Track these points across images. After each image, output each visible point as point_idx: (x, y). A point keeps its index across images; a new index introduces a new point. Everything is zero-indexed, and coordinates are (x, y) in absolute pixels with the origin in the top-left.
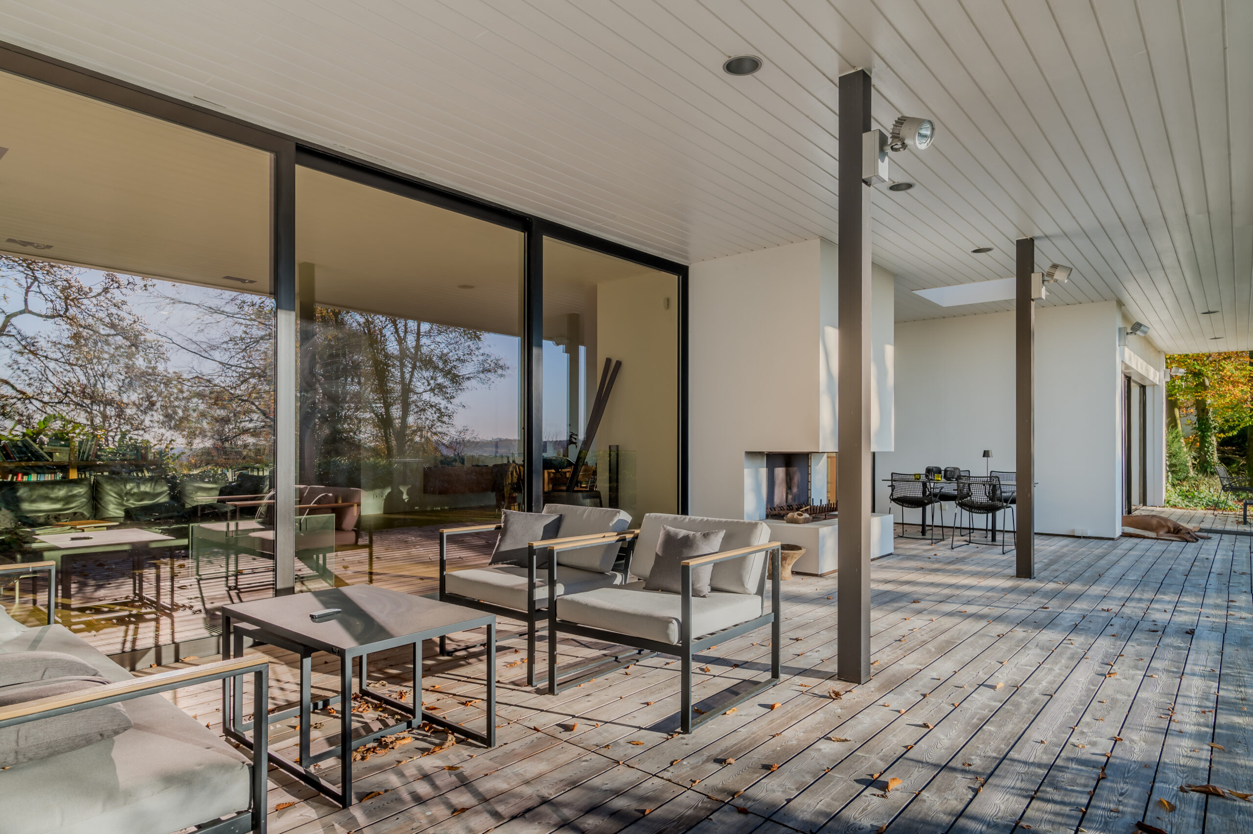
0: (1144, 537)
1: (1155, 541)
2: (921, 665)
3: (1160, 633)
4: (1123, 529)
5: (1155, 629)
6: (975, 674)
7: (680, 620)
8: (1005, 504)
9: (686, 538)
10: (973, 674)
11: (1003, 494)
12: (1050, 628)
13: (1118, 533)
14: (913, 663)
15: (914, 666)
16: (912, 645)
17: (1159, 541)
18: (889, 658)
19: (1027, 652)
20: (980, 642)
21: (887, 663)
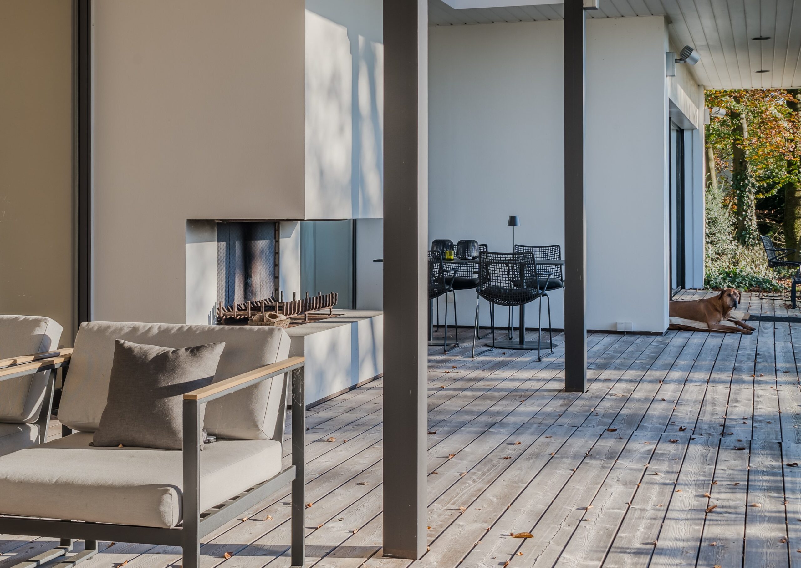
0: (693, 330)
1: (707, 334)
2: (485, 522)
3: (747, 451)
4: (670, 321)
5: (741, 446)
6: (557, 526)
7: (181, 487)
8: (540, 291)
9: (162, 359)
10: (554, 528)
11: (539, 277)
12: (626, 457)
13: (667, 326)
14: (476, 521)
15: (479, 525)
16: (465, 497)
17: (711, 334)
18: (442, 518)
19: (610, 490)
20: (550, 482)
21: (441, 526)
